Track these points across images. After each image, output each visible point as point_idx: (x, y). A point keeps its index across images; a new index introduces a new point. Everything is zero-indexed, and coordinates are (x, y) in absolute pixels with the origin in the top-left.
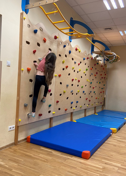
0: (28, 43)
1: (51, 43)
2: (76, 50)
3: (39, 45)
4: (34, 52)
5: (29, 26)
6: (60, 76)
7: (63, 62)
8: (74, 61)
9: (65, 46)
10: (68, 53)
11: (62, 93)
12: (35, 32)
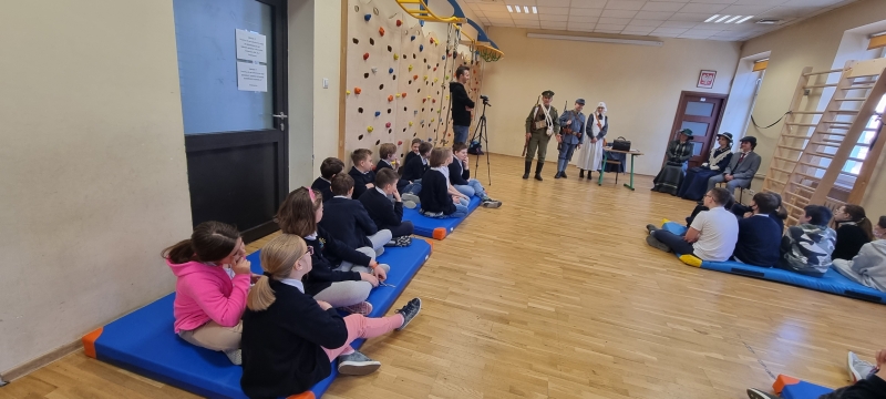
0: (356, 41)
1: (392, 34)
2: (432, 42)
3: (372, 42)
4: (366, 57)
5: (357, 9)
6: (404, 96)
7: (410, 69)
8: (426, 64)
9: (413, 38)
10: (418, 50)
11: (407, 127)
12: (367, 18)
